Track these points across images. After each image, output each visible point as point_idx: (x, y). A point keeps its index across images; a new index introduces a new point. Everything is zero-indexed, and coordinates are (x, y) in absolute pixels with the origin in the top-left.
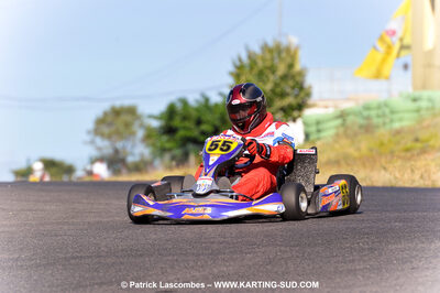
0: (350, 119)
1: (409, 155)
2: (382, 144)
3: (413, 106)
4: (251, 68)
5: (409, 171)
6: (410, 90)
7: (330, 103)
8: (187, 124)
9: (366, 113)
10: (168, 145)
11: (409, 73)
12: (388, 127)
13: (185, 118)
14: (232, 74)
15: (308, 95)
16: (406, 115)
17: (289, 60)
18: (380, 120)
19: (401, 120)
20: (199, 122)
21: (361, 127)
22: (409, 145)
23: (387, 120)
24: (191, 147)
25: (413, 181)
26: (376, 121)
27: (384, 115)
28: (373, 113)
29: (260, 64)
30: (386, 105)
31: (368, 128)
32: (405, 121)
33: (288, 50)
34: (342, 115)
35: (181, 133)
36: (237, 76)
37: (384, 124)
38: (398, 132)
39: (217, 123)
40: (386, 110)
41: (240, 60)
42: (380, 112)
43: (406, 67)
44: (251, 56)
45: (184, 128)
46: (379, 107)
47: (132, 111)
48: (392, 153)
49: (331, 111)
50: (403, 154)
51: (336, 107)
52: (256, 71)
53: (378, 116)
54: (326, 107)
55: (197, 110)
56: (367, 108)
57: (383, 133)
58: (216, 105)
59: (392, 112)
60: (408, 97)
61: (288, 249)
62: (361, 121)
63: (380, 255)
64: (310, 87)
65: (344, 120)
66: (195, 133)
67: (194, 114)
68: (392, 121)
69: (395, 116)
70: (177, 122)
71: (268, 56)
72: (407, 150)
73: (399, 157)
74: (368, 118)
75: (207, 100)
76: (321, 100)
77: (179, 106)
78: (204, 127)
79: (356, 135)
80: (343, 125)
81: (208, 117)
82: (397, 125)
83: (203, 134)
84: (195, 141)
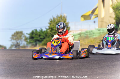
8: (36, 36)
10: (31, 42)
14: (49, 23)
20: (40, 36)
24: (37, 42)
28: (88, 34)
29: (56, 21)
35: (35, 38)
36: (50, 24)
37: (91, 36)
39: (45, 36)
41: (51, 19)
45: (36, 37)
52: (55, 23)
53: (90, 34)
54: (74, 32)
55: (39, 32)
56: (87, 32)
58: (44, 31)
62: (85, 35)
64: (70, 27)
66: (39, 39)
67: (39, 34)
68: (93, 36)
70: (34, 36)
71: (58, 19)
75: (42, 30)
78: (41, 37)
79: (84, 39)
81: (42, 34)
83: (41, 39)
84: (39, 41)
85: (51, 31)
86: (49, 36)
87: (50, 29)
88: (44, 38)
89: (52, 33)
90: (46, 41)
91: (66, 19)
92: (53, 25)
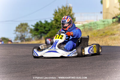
0: (86, 27)
1: (102, 37)
2: (94, 34)
3: (103, 23)
4: (59, 13)
5: (102, 41)
6: (102, 19)
7: (80, 22)
8: (41, 28)
9: (90, 25)
10: (36, 34)
11: (102, 14)
12: (96, 29)
13: (41, 27)
14: (54, 14)
15: (75, 20)
16: (101, 26)
17: (70, 11)
18: (94, 27)
19: (100, 27)
20: (45, 28)
21: (89, 29)
22: (102, 34)
23: (96, 27)
24: (42, 34)
25: (103, 44)
26: (93, 27)
27: (95, 26)
28: (92, 25)
29: (61, 12)
30: (96, 23)
31: (91, 29)
32: (101, 28)
33: (69, 8)
34: (84, 26)
35: (40, 31)
37: (95, 28)
38: (99, 31)
39: (50, 28)
40: (96, 24)
41: (56, 10)
42: (94, 25)
43: (101, 13)
44: (59, 9)
45: (41, 29)
46: (94, 24)
47: (26, 24)
48: (97, 36)
49: (81, 25)
50: (100, 37)
51: (82, 23)
53: (93, 26)
54: (80, 23)
55: (44, 24)
56: (91, 24)
57: (95, 31)
59: (97, 25)
60: (102, 21)
61: (68, 63)
62: (88, 27)
63: (93, 64)
64: (75, 18)
65: (84, 27)
66: (44, 31)
67: (44, 26)
68: (97, 27)
69: (98, 26)
70: (39, 28)
71: (64, 9)
72: (101, 35)
73: (99, 37)
74: (91, 27)
76: (78, 21)
77: (39, 23)
78: (46, 29)
79: (87, 31)
80: (84, 28)
81: (47, 26)
82: (99, 29)
83: (46, 31)
84: (44, 33)
85: (56, 23)
86: (55, 28)
87: (55, 21)
88: (49, 30)
89: (57, 25)
90: (52, 33)
91: (71, 10)
92: (58, 16)
